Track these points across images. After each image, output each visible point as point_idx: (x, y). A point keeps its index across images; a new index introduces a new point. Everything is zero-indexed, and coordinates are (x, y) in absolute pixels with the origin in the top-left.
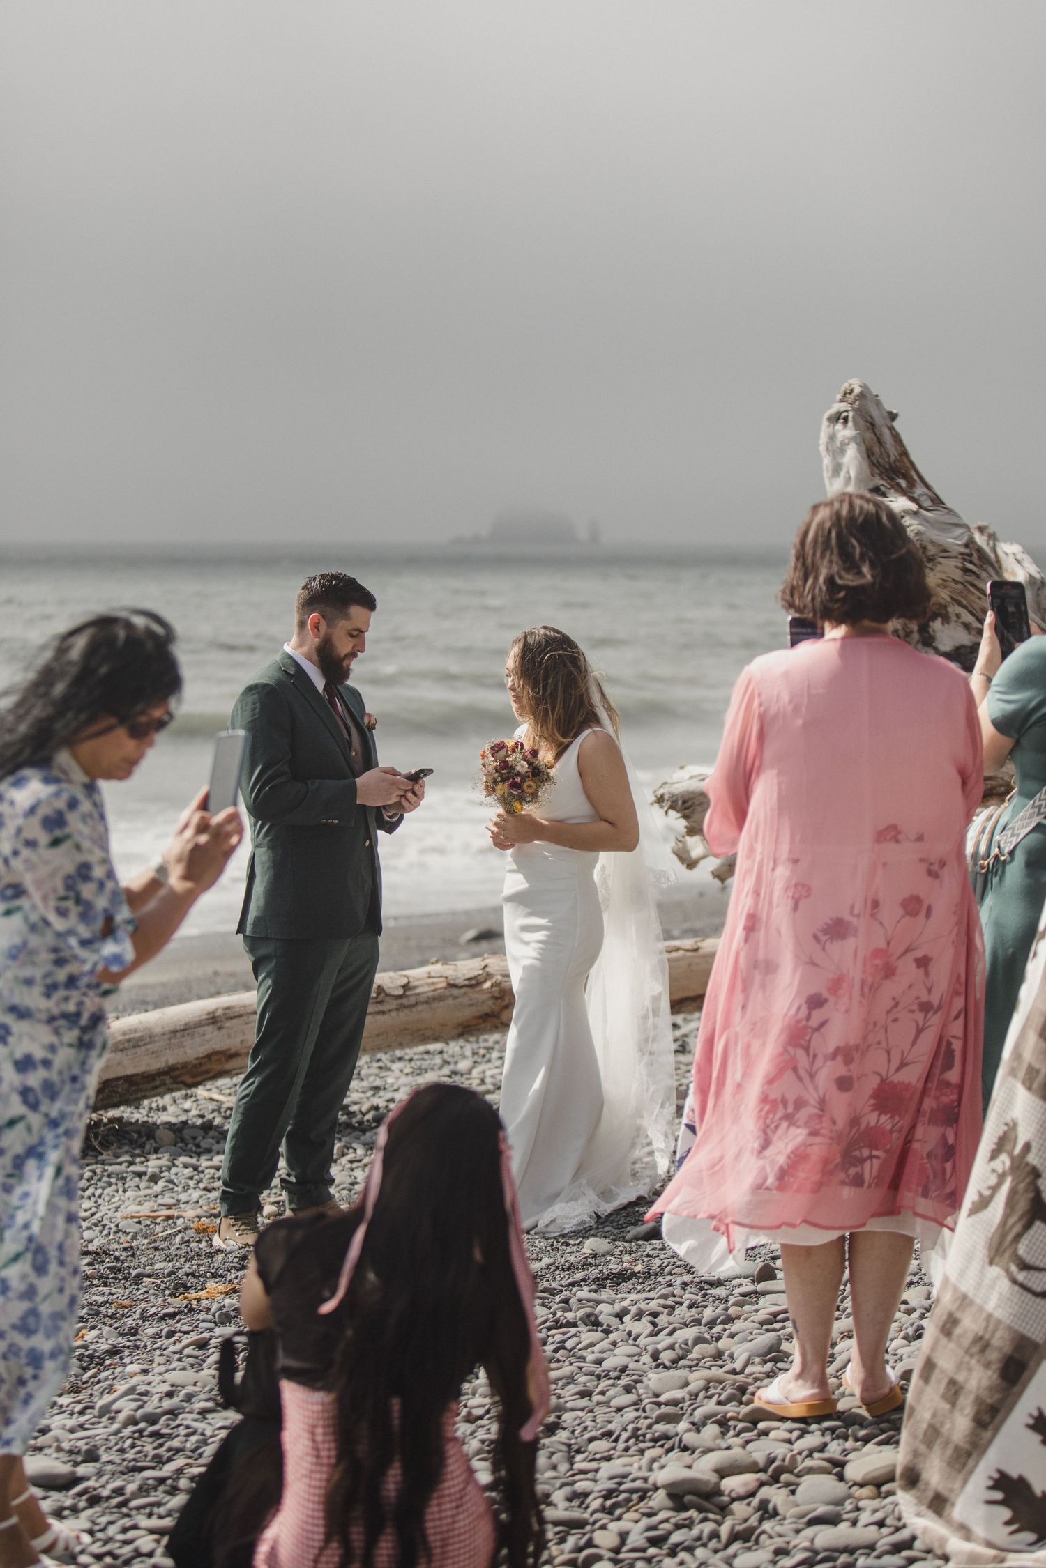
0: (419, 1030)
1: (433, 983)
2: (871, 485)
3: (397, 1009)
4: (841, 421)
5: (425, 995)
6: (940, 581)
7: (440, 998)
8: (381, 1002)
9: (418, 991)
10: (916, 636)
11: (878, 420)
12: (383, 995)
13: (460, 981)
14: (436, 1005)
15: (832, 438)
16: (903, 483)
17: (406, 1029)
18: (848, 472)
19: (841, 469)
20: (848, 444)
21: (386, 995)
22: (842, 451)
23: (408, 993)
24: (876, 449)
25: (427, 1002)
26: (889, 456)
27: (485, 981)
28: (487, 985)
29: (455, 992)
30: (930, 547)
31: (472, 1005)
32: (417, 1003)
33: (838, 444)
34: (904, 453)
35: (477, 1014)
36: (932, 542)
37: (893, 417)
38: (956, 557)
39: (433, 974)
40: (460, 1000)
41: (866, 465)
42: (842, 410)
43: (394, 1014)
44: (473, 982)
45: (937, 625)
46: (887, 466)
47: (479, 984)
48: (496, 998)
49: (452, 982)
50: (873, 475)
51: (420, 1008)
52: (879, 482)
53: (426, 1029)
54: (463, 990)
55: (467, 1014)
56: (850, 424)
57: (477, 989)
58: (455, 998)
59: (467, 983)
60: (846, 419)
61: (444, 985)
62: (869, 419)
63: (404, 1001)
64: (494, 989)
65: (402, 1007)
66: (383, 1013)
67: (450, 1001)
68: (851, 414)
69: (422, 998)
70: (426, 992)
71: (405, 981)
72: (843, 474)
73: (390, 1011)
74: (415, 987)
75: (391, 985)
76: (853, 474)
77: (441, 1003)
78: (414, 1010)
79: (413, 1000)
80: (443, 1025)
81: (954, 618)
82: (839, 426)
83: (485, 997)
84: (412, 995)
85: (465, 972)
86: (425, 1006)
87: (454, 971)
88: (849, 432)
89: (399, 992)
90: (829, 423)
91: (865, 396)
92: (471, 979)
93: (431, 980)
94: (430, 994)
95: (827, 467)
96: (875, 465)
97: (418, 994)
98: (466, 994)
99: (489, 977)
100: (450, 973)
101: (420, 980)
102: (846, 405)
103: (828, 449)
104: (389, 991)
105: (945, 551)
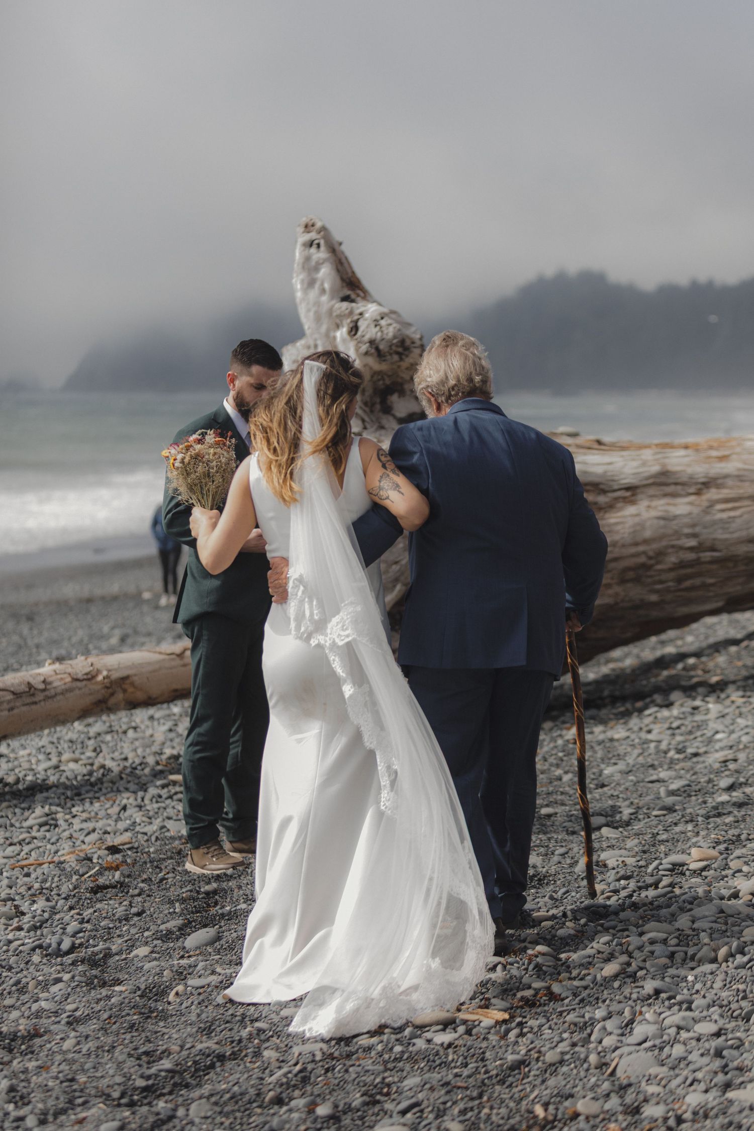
1: (62, 679)
2: (342, 295)
3: (44, 700)
4: (315, 246)
5: (59, 688)
7: (70, 690)
8: (33, 695)
9: (55, 684)
10: (378, 407)
11: (336, 247)
12: (33, 689)
13: (80, 676)
14: (68, 695)
15: (308, 259)
16: (362, 294)
18: (322, 284)
19: (315, 283)
20: (323, 263)
21: (35, 689)
22: (317, 268)
23: (48, 687)
24: (340, 267)
25: (62, 694)
26: (347, 273)
27: (97, 675)
28: (100, 678)
29: (79, 684)
30: (407, 340)
31: (90, 694)
32: (56, 695)
33: (313, 263)
34: (353, 272)
36: (408, 336)
37: (340, 244)
39: (58, 672)
40: (83, 690)
41: (338, 282)
42: (314, 238)
43: (42, 703)
44: (89, 676)
45: (394, 398)
46: (348, 280)
47: (93, 677)
48: (107, 688)
49: (75, 677)
50: (343, 287)
51: (58, 698)
52: (347, 292)
54: (84, 683)
55: (88, 701)
56: (322, 248)
57: (93, 681)
58: (80, 689)
59: (85, 677)
60: (318, 245)
61: (69, 679)
62: (331, 246)
63: (47, 693)
64: (106, 681)
65: (47, 698)
66: (35, 703)
67: (77, 692)
68: (322, 242)
69: (59, 690)
70: (59, 686)
71: (42, 679)
72: (317, 286)
73: (40, 701)
74: (50, 683)
75: (35, 681)
76: (327, 286)
77: (72, 694)
78: (55, 700)
79: (53, 692)
81: (408, 393)
82: (313, 250)
83: (99, 687)
84: (50, 689)
85: (81, 669)
86: (61, 697)
87: (72, 668)
88: (321, 254)
89: (42, 686)
90: (303, 248)
91: (323, 229)
92: (87, 674)
93: (59, 677)
94: (63, 687)
95: (302, 282)
96: (342, 279)
97: (55, 688)
98: (86, 685)
99: (98, 672)
100: (70, 670)
101: (51, 676)
102: (313, 235)
103: (303, 267)
104: (36, 686)
105: (413, 343)
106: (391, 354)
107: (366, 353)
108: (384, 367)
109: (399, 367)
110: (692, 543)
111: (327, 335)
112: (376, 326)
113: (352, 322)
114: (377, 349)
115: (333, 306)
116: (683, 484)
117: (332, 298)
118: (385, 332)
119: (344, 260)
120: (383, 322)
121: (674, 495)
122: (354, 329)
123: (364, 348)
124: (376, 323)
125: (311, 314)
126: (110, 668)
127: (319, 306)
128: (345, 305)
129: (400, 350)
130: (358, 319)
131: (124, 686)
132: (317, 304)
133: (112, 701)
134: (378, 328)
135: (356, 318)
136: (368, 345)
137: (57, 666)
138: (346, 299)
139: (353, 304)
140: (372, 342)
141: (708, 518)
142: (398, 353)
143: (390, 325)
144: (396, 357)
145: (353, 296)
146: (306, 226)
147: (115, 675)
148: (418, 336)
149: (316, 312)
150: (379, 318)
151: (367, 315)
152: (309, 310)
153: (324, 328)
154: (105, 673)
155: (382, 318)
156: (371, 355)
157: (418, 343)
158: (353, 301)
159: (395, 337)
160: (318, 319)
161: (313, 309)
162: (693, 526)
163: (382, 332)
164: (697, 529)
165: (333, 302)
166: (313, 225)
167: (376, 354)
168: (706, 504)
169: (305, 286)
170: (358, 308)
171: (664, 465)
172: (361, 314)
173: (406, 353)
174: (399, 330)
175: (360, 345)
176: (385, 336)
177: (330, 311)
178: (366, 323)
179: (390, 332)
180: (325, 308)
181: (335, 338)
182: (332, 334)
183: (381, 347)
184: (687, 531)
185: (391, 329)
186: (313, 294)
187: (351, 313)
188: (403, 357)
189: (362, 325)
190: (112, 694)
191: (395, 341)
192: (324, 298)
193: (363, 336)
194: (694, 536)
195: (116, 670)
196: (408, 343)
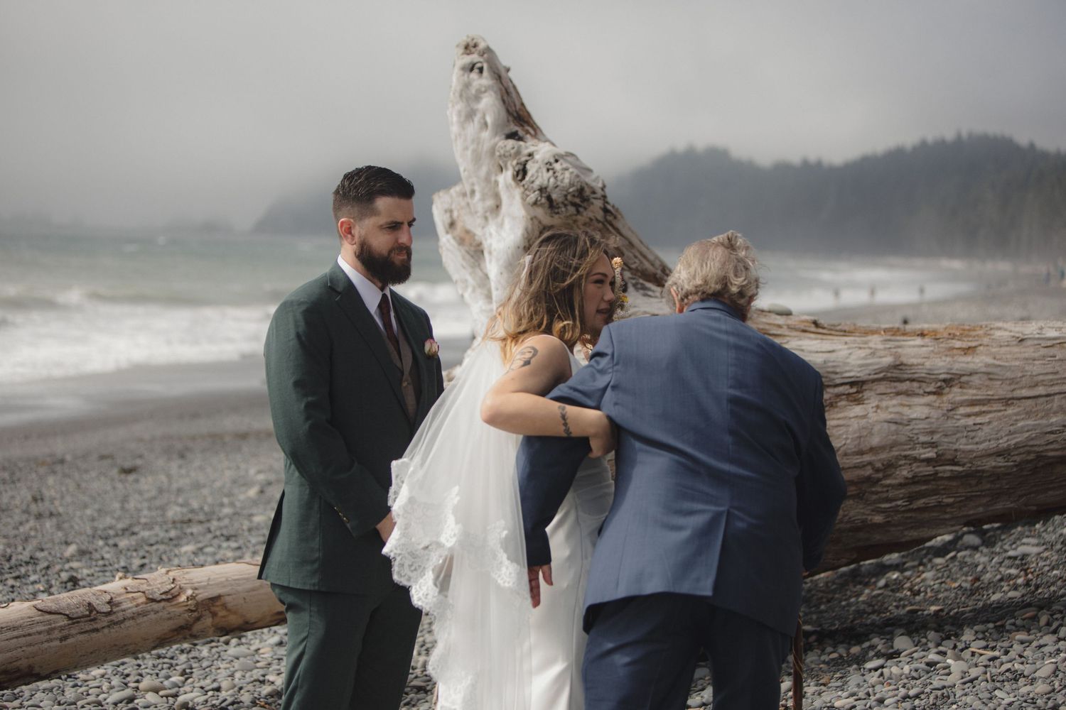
0: (125, 645)
1: (134, 599)
2: (507, 131)
3: (108, 626)
4: (476, 70)
5: (130, 611)
6: (588, 220)
7: (144, 614)
8: (94, 619)
9: (124, 606)
11: (503, 73)
12: (94, 612)
13: (157, 596)
14: (140, 620)
15: (467, 85)
16: (532, 132)
17: (115, 645)
18: (484, 117)
19: (475, 115)
20: (485, 92)
21: (98, 612)
22: (477, 98)
23: (115, 610)
24: (505, 98)
25: (133, 618)
26: (515, 106)
27: (179, 594)
28: (183, 598)
29: (155, 606)
30: (586, 189)
31: (170, 619)
32: (125, 619)
33: (473, 91)
34: (523, 104)
35: (174, 627)
36: (587, 184)
37: (508, 70)
38: (600, 199)
39: (129, 589)
40: (160, 614)
41: (503, 113)
42: (475, 61)
43: (106, 631)
44: (169, 596)
46: (515, 114)
47: (175, 597)
48: (192, 611)
49: (151, 597)
50: (508, 121)
51: (127, 623)
52: (514, 128)
53: (131, 644)
54: (163, 604)
55: (167, 626)
56: (485, 73)
57: (174, 603)
58: (157, 612)
59: (164, 597)
60: (481, 70)
61: (143, 600)
62: (496, 71)
63: (113, 617)
64: (190, 602)
65: (113, 624)
66: (97, 630)
67: (152, 616)
68: (485, 67)
69: (128, 613)
70: (130, 608)
71: (108, 598)
72: (477, 119)
73: (103, 628)
74: (118, 604)
75: (98, 602)
76: (489, 119)
77: (145, 619)
78: (122, 626)
79: (120, 616)
80: (145, 640)
82: (474, 75)
83: (181, 610)
84: (118, 612)
85: (159, 586)
86: (132, 622)
87: (149, 585)
88: (486, 80)
89: (107, 608)
90: (461, 72)
91: (488, 50)
92: (165, 593)
93: (130, 595)
94: (135, 610)
95: (459, 113)
96: (508, 111)
97: (124, 610)
98: (164, 608)
99: (182, 590)
100: (144, 587)
101: (120, 595)
102: (475, 57)
103: (461, 96)
104: (98, 608)
105: (594, 192)
106: (565, 206)
107: (535, 203)
108: (556, 220)
109: (575, 221)
110: (930, 454)
111: (487, 179)
112: (548, 170)
113: (518, 164)
114: (549, 198)
115: (496, 144)
116: (920, 380)
117: (496, 134)
118: (560, 178)
119: (512, 90)
120: (557, 166)
121: (908, 394)
122: (521, 173)
123: (533, 196)
124: (549, 167)
125: (469, 153)
126: (196, 585)
127: (478, 144)
128: (511, 142)
129: (577, 201)
130: (527, 161)
131: (213, 609)
132: (477, 141)
133: (197, 628)
134: (551, 172)
135: (523, 159)
136: (537, 192)
137: (129, 582)
138: (512, 136)
139: (521, 143)
140: (542, 190)
141: (950, 423)
142: (574, 204)
143: (567, 169)
144: (572, 210)
145: (521, 133)
146: (467, 47)
147: (203, 595)
148: (600, 185)
149: (474, 151)
150: (552, 160)
151: (537, 157)
152: (466, 148)
153: (484, 170)
154: (189, 592)
155: (557, 161)
156: (542, 205)
157: (600, 193)
158: (521, 139)
159: (571, 185)
160: (477, 159)
161: (471, 148)
162: (932, 433)
163: (556, 178)
164: (936, 437)
165: (497, 139)
166: (475, 46)
167: (547, 205)
168: (947, 406)
169: (462, 119)
170: (527, 148)
171: (897, 356)
172: (530, 155)
173: (585, 204)
174: (577, 176)
175: (527, 193)
176: (559, 183)
177: (492, 151)
178: (536, 166)
179: (566, 178)
180: (487, 146)
181: (496, 183)
182: (493, 179)
183: (554, 196)
184: (923, 439)
185: (567, 174)
186: (472, 128)
187: (518, 153)
188: (581, 210)
189: (532, 168)
190: (198, 619)
191: (571, 190)
192: (486, 135)
193: (533, 182)
194: (933, 445)
195: (204, 587)
196: (587, 192)
